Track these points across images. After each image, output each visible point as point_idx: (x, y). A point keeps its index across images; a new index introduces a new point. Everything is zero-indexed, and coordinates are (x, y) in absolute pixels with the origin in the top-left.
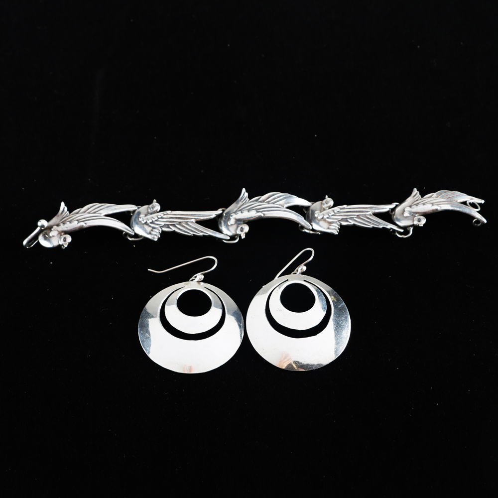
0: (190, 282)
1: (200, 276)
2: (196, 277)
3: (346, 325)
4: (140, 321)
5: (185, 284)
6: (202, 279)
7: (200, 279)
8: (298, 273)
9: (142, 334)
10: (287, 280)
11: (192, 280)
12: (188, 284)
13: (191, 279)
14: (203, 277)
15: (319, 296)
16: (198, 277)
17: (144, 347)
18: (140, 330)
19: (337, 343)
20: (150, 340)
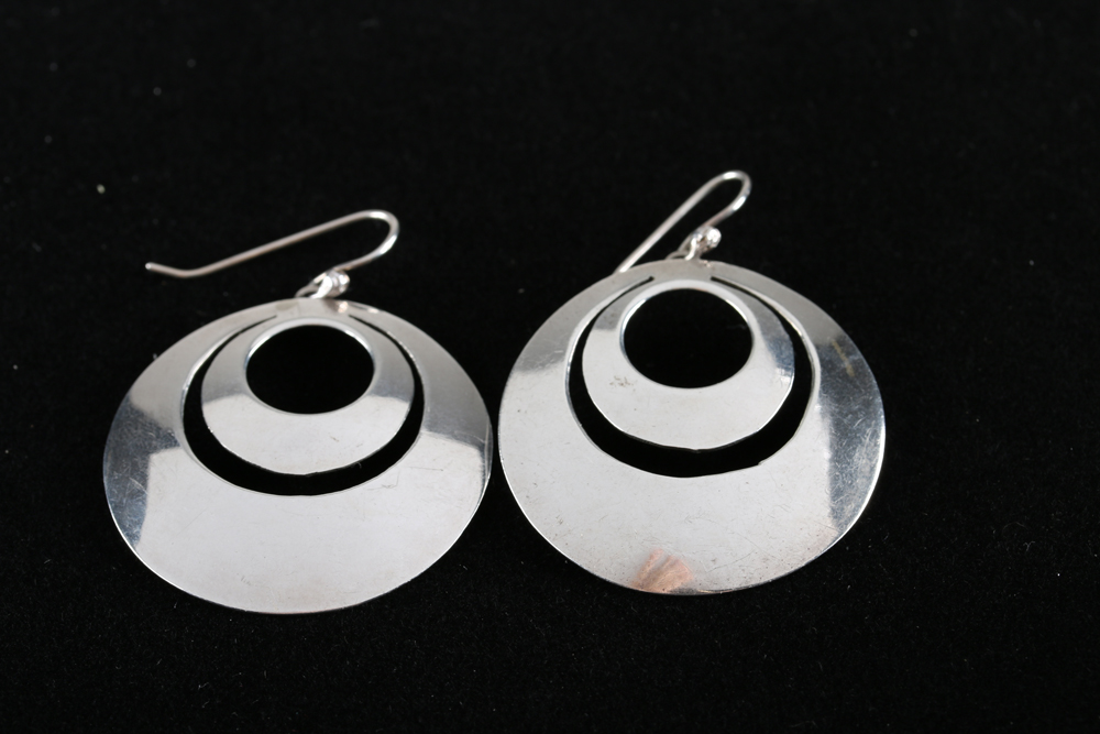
0: (299, 302)
1: (332, 280)
2: (319, 284)
3: (869, 431)
4: (110, 437)
5: (279, 308)
6: (342, 290)
7: (335, 288)
8: (690, 256)
9: (117, 482)
10: (651, 279)
11: (307, 295)
12: (288, 307)
13: (303, 291)
14: (345, 280)
15: (765, 331)
16: (324, 282)
17: (123, 527)
18: (115, 468)
19: (837, 494)
20: (144, 501)
